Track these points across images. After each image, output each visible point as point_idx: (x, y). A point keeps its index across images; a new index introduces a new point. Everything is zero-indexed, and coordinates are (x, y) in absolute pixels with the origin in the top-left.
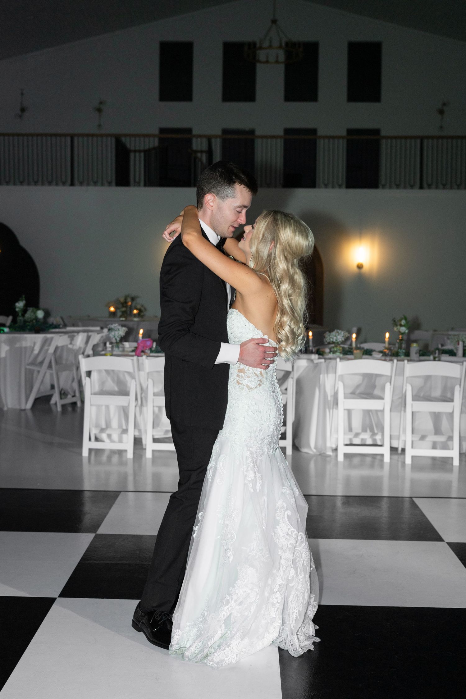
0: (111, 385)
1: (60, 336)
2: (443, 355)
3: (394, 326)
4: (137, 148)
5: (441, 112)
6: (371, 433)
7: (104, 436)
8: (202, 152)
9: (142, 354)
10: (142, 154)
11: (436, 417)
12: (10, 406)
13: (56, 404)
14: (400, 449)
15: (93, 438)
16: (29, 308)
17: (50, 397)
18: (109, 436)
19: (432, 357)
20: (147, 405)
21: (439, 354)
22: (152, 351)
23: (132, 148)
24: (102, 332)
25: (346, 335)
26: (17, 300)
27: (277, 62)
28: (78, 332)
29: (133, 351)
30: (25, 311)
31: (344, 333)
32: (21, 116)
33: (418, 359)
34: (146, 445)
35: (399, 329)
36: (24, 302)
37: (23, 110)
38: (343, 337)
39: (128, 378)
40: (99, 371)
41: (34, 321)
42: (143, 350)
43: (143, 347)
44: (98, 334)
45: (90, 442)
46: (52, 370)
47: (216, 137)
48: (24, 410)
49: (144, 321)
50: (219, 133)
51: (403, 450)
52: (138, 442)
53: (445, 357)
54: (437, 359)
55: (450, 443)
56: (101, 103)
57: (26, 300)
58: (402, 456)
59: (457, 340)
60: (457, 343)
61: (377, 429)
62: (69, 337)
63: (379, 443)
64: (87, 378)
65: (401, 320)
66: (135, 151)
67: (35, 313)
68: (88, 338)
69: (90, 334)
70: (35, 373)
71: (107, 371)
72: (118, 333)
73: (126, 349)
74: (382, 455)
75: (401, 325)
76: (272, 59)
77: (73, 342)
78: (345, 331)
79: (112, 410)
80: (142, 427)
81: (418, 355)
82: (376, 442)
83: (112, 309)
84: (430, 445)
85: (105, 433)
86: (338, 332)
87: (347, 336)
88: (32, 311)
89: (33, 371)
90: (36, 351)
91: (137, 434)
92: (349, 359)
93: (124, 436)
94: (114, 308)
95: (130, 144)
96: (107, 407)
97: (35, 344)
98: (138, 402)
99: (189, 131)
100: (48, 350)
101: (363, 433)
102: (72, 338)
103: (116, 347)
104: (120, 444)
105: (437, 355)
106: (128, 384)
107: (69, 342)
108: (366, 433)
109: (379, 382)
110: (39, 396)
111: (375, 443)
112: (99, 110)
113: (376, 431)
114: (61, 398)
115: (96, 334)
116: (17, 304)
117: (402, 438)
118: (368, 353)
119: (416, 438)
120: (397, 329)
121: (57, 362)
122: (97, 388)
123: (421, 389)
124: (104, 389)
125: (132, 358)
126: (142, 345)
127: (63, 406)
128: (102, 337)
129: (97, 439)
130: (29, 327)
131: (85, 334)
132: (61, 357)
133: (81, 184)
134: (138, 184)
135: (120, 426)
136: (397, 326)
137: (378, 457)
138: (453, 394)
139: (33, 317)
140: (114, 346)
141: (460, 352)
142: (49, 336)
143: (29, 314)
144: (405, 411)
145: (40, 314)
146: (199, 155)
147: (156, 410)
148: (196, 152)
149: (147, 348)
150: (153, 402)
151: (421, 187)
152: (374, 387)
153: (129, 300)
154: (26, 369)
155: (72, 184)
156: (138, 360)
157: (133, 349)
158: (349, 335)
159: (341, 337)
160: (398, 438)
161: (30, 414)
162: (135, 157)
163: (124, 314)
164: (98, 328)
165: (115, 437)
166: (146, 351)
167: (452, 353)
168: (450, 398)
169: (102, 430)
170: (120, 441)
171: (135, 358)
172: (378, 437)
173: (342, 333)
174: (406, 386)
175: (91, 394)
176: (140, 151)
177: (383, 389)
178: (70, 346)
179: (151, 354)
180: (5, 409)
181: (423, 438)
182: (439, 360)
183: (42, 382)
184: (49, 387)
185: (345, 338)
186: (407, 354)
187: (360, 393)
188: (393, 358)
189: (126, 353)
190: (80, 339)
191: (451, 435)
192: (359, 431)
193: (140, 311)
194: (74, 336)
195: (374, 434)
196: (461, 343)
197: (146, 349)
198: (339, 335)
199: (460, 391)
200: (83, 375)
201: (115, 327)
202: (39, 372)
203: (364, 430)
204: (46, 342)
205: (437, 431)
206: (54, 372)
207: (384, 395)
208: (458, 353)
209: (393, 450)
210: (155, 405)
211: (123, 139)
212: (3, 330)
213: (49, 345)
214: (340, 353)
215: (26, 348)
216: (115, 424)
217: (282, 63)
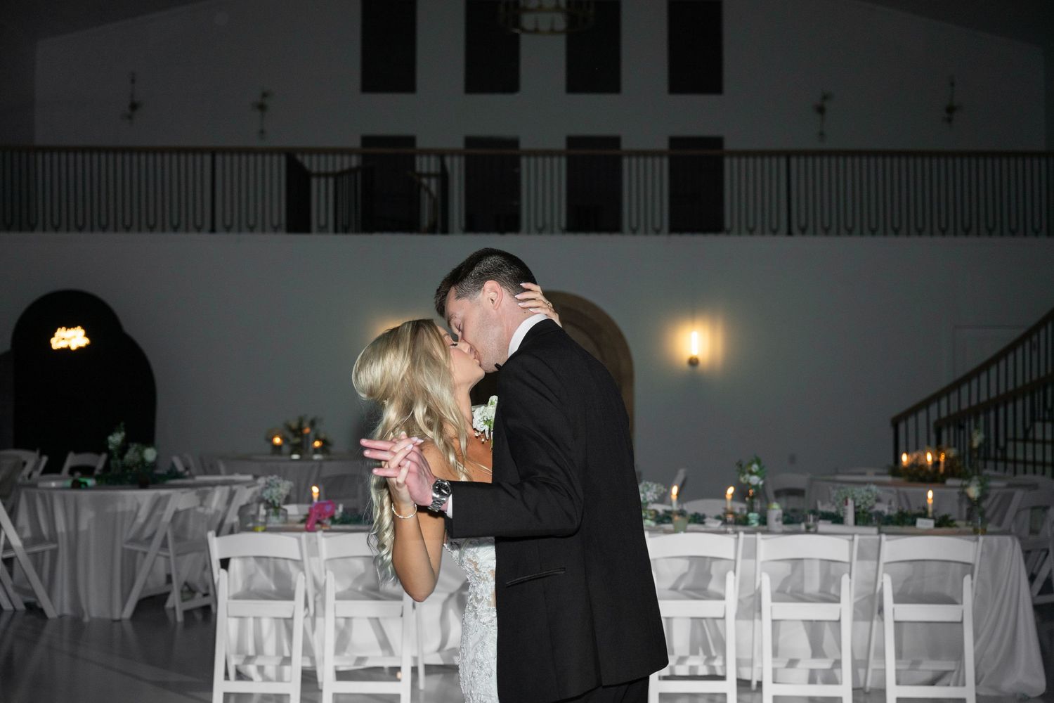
0: (264, 580)
1: (183, 493)
2: (821, 521)
3: (739, 475)
4: (322, 169)
5: (821, 110)
6: (705, 657)
7: (251, 669)
8: (429, 175)
9: (318, 526)
10: (331, 181)
11: (814, 628)
12: (94, 613)
13: (174, 609)
14: (754, 683)
15: (232, 673)
16: (131, 445)
17: (166, 596)
18: (261, 669)
19: (803, 527)
20: (324, 616)
21: (815, 520)
22: (334, 521)
23: (315, 169)
24: (256, 485)
25: (660, 490)
26: (111, 432)
27: (552, 31)
28: (214, 484)
29: (302, 521)
30: (123, 449)
31: (657, 487)
32: (130, 117)
33: (780, 530)
34: (322, 683)
35: (749, 480)
36: (123, 434)
37: (134, 106)
38: (655, 493)
39: (292, 568)
40: (244, 558)
41: (140, 466)
42: (319, 519)
43: (320, 515)
44: (248, 487)
45: (227, 682)
46: (168, 551)
47: (453, 153)
48: (120, 621)
49: (330, 460)
50: (460, 145)
51: (760, 684)
52: (309, 679)
53: (824, 526)
54: (812, 530)
55: (837, 671)
56: (265, 95)
57: (126, 431)
58: (758, 695)
59: (844, 496)
60: (844, 502)
61: (716, 650)
62: (197, 494)
63: (720, 673)
64: (223, 571)
65: (751, 464)
66: (319, 175)
67: (141, 453)
68: (232, 495)
69: (235, 487)
70: (140, 556)
71: (258, 558)
72: (278, 492)
73: (290, 518)
74: (725, 695)
75: (751, 473)
76: (544, 26)
77: (205, 504)
78: (659, 484)
79: (266, 624)
80: (317, 653)
81: (780, 522)
82: (715, 671)
83: (277, 440)
84: (805, 675)
85: (253, 664)
86: (647, 486)
87: (662, 492)
88: (136, 450)
89: (137, 552)
90: (141, 519)
91: (308, 664)
92: (667, 532)
93: (287, 669)
94: (281, 438)
95: (311, 163)
96: (257, 619)
97: (139, 507)
98: (309, 610)
99: (410, 141)
100: (161, 516)
101: (692, 657)
102: (203, 498)
103: (273, 515)
104: (279, 684)
105: (811, 523)
106: (293, 579)
107: (198, 503)
108: (696, 657)
109: (715, 569)
110: (145, 595)
111: (713, 673)
112: (262, 107)
113: (714, 654)
114: (183, 600)
115: (244, 488)
116: (111, 438)
117: (757, 665)
118: (698, 519)
119: (781, 664)
120: (745, 479)
121: (178, 538)
122: (239, 587)
123: (786, 580)
124: (252, 588)
125: (298, 534)
126: (317, 511)
127: (188, 613)
128: (255, 493)
129: (240, 676)
130: (130, 477)
131: (227, 488)
132: (184, 528)
133: (228, 229)
134: (322, 229)
135: (279, 650)
136: (744, 474)
137: (719, 699)
138: (839, 588)
139: (138, 459)
140: (271, 514)
141: (850, 517)
142: (163, 492)
143: (131, 456)
144: (760, 618)
145: (150, 454)
146: (425, 181)
147: (342, 622)
148: (421, 175)
149: (327, 517)
150: (335, 611)
151: (790, 233)
152: (708, 577)
153: (306, 424)
154: (123, 549)
155: (213, 230)
156: (309, 540)
157: (302, 517)
158: (666, 490)
159: (652, 494)
160: (751, 663)
161: (128, 627)
162: (319, 183)
163: (297, 448)
164: (249, 478)
165: (270, 670)
166: (325, 521)
167: (837, 519)
168: (834, 596)
169: (249, 659)
170: (280, 678)
171: (304, 535)
172: (717, 663)
173: (655, 486)
174: (761, 576)
175: (229, 598)
176: (327, 175)
177: (723, 580)
178: (201, 510)
179: (334, 527)
180: (86, 619)
181: (792, 663)
182: (816, 532)
183: (151, 572)
184: (163, 579)
185: (659, 495)
186: (763, 521)
187: (686, 589)
188: (739, 528)
189: (290, 525)
190: (217, 498)
191: (838, 658)
192: (686, 652)
193: (325, 443)
194: (206, 493)
195: (710, 658)
196: (850, 501)
197: (324, 519)
198: (648, 490)
199: (850, 583)
200: (216, 565)
201: (272, 480)
202: (145, 554)
203: (694, 652)
204: (158, 504)
205: (817, 651)
206: (171, 552)
207: (725, 591)
208: (845, 520)
209: (743, 684)
210: (339, 614)
211: (299, 157)
212: (85, 484)
213: (164, 508)
214: (651, 520)
215: (123, 513)
216: (270, 647)
217: (560, 32)
